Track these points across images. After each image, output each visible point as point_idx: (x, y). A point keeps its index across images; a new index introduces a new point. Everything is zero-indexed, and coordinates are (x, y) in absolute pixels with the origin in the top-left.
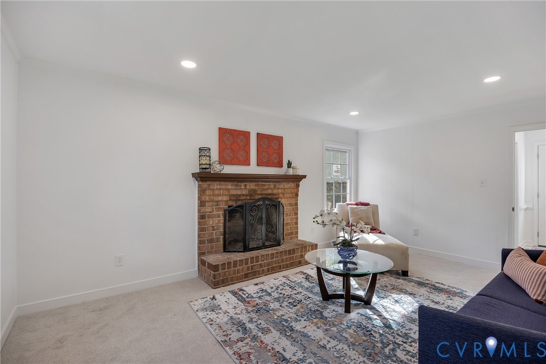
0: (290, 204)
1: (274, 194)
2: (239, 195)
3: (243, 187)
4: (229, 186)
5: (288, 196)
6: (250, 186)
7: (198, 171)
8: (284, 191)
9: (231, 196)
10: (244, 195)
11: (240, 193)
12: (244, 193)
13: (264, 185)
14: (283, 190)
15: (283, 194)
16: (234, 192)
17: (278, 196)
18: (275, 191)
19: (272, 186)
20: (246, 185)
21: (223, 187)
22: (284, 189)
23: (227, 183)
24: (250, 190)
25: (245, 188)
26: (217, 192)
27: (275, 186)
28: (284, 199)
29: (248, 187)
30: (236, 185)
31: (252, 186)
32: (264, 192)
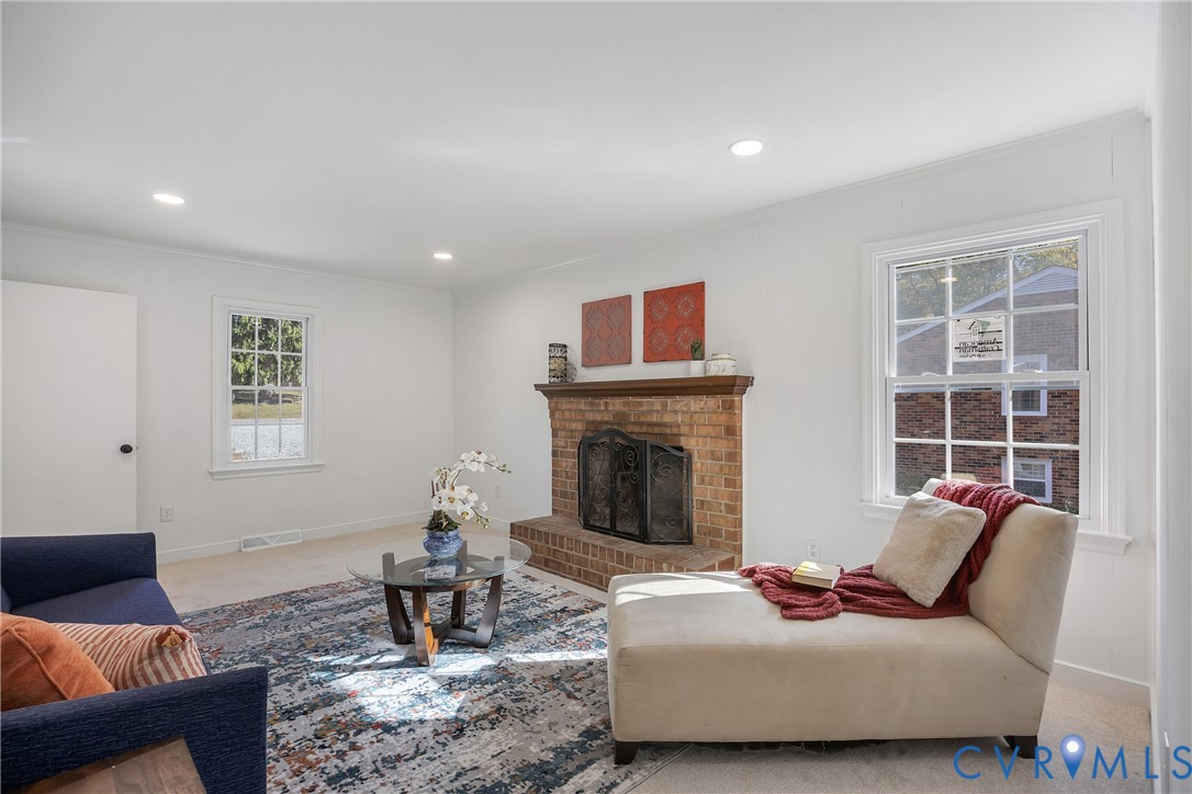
0: (712, 453)
1: (665, 425)
2: (601, 423)
3: (603, 408)
4: (582, 404)
5: (704, 431)
6: (614, 405)
7: (546, 381)
8: (691, 418)
9: (589, 423)
10: (607, 423)
11: (599, 419)
12: (606, 419)
13: (640, 404)
14: (687, 416)
15: (691, 426)
16: (590, 416)
17: (675, 431)
18: (667, 419)
19: (658, 407)
20: (606, 403)
21: (574, 407)
22: (692, 414)
23: (578, 400)
24: (617, 414)
25: (606, 409)
26: (567, 415)
27: (665, 405)
28: (694, 440)
29: (611, 408)
30: (592, 404)
31: (617, 404)
32: (642, 419)
